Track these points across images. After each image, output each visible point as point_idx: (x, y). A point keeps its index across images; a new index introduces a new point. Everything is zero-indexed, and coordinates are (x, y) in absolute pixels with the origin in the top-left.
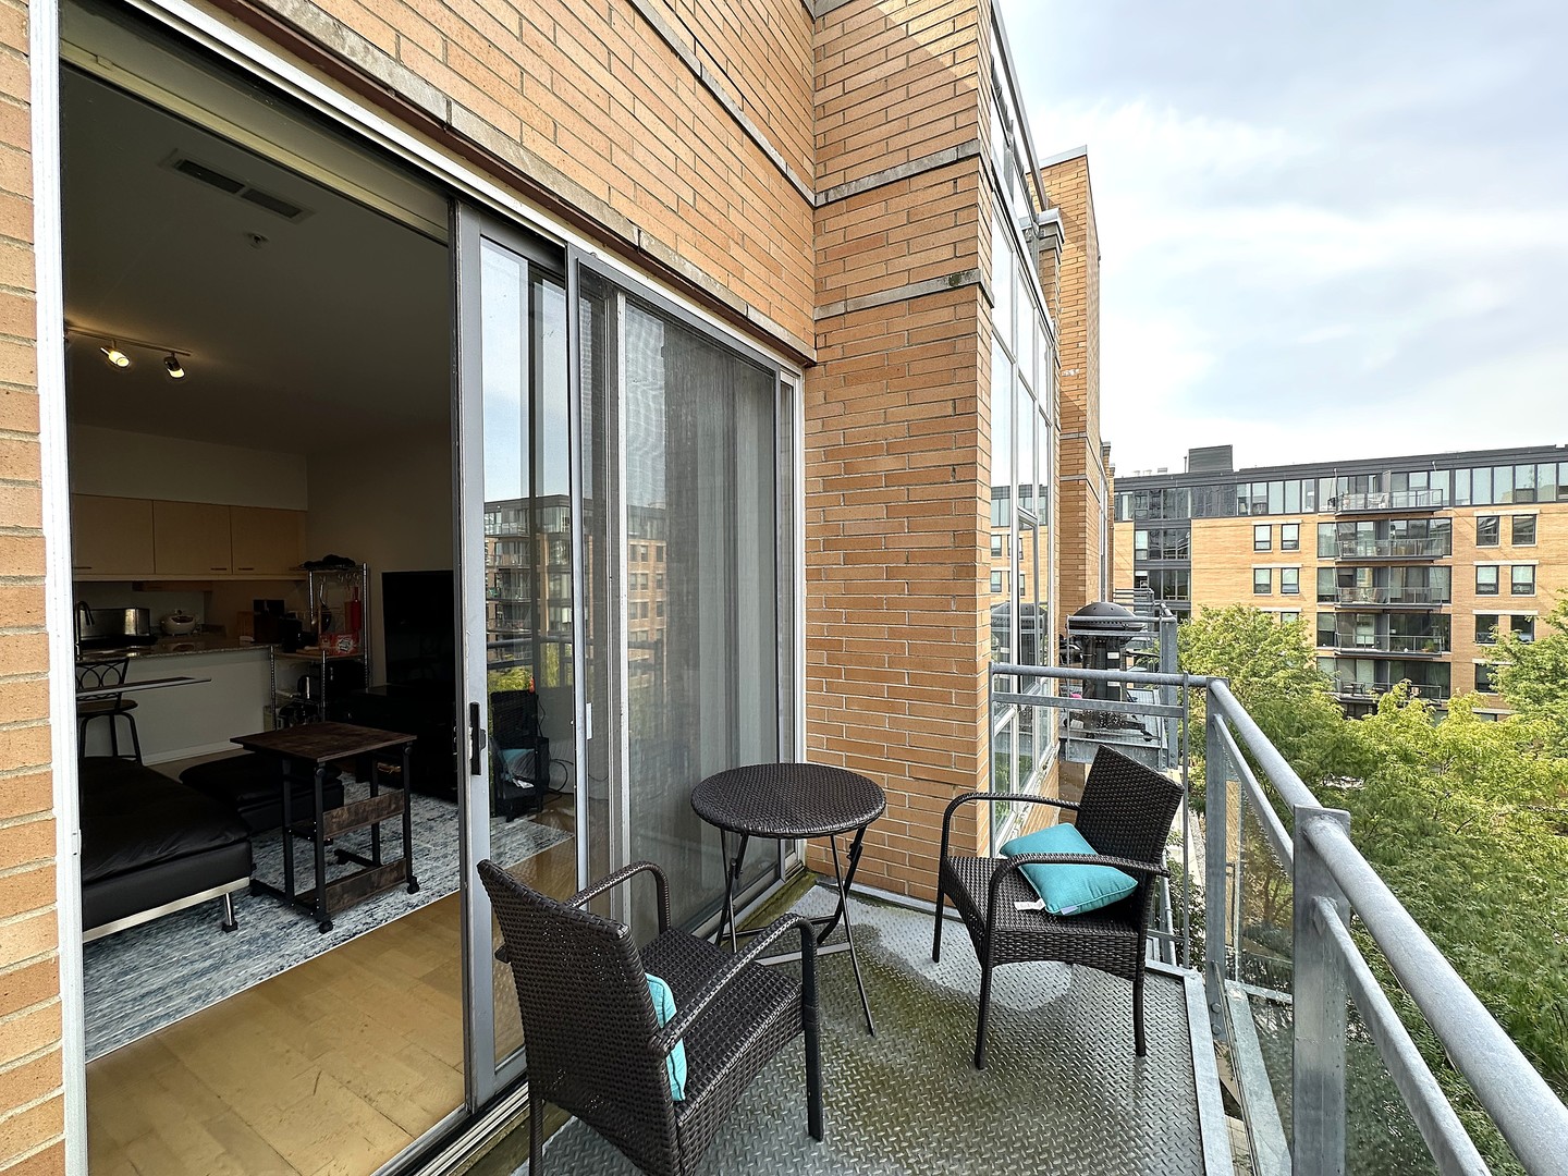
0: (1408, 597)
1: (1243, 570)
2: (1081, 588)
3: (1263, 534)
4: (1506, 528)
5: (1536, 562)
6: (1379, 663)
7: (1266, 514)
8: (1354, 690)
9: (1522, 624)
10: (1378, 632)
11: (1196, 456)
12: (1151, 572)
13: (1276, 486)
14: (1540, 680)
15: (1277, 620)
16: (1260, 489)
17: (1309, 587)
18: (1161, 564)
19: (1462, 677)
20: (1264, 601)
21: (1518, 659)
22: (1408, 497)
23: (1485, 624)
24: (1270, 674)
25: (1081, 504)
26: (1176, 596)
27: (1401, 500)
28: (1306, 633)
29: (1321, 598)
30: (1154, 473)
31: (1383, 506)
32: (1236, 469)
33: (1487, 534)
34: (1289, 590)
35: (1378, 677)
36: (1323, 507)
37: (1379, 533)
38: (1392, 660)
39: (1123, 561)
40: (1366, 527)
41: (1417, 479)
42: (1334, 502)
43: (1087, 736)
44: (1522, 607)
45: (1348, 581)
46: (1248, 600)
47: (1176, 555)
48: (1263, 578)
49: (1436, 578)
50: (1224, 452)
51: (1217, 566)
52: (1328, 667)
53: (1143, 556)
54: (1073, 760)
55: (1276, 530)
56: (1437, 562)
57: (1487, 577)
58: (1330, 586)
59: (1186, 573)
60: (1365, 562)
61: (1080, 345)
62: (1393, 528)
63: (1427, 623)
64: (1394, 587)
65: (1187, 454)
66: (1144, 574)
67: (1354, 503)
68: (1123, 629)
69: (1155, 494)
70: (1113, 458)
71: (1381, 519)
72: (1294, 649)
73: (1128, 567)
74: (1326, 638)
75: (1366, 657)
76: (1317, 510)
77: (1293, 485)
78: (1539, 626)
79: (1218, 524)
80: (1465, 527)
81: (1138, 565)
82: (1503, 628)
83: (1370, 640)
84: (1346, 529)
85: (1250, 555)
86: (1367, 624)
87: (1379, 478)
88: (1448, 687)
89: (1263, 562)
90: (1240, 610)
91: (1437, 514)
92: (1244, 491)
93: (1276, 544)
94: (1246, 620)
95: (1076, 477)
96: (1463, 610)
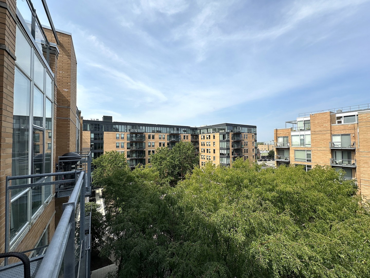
0: (140, 148)
1: (114, 143)
2: (68, 148)
3: (118, 136)
4: (151, 136)
5: (154, 142)
6: (136, 160)
7: (118, 131)
8: (133, 166)
9: (153, 152)
10: (136, 154)
11: (105, 117)
12: (94, 143)
13: (120, 126)
14: (155, 160)
15: (120, 153)
16: (117, 126)
17: (126, 146)
18: (97, 141)
19: (147, 161)
20: (118, 149)
21: (153, 157)
22: (140, 130)
23: (149, 151)
24: (118, 164)
25: (68, 126)
26: (100, 149)
27: (139, 131)
28: (125, 155)
29: (128, 149)
30: (96, 120)
31: (136, 132)
32: (113, 122)
33: (149, 138)
34: (123, 147)
35: (136, 163)
36: (128, 131)
37: (136, 136)
38: (138, 159)
39: (88, 141)
40: (134, 135)
41: (141, 127)
42: (129, 130)
43: (65, 189)
44: (153, 149)
45: (131, 145)
46: (115, 149)
47: (100, 139)
48: (118, 145)
49: (143, 144)
50: (110, 118)
51: (109, 142)
52: (129, 162)
53: (93, 140)
54: (60, 197)
55: (120, 135)
56: (144, 142)
57: (149, 144)
58: (129, 146)
59: (102, 143)
60: (134, 142)
61: (69, 84)
62: (138, 136)
63: (143, 152)
64: (138, 146)
65: (103, 117)
66: (93, 144)
67: (132, 131)
68: (76, 159)
69: (96, 125)
70: (82, 115)
71: (136, 134)
72: (123, 159)
73: (89, 142)
74: (128, 156)
75: (134, 159)
76: (127, 132)
77: (123, 126)
78: (155, 152)
79: (109, 133)
80: (147, 136)
81: (91, 142)
82: (151, 152)
83: (135, 156)
84: (132, 135)
85: (115, 140)
86: (134, 153)
87: (136, 127)
88: (145, 163)
89: (118, 141)
90: (113, 152)
91: (144, 134)
92: (114, 126)
93: (120, 138)
94: (114, 153)
95: (67, 118)
96: (147, 149)
